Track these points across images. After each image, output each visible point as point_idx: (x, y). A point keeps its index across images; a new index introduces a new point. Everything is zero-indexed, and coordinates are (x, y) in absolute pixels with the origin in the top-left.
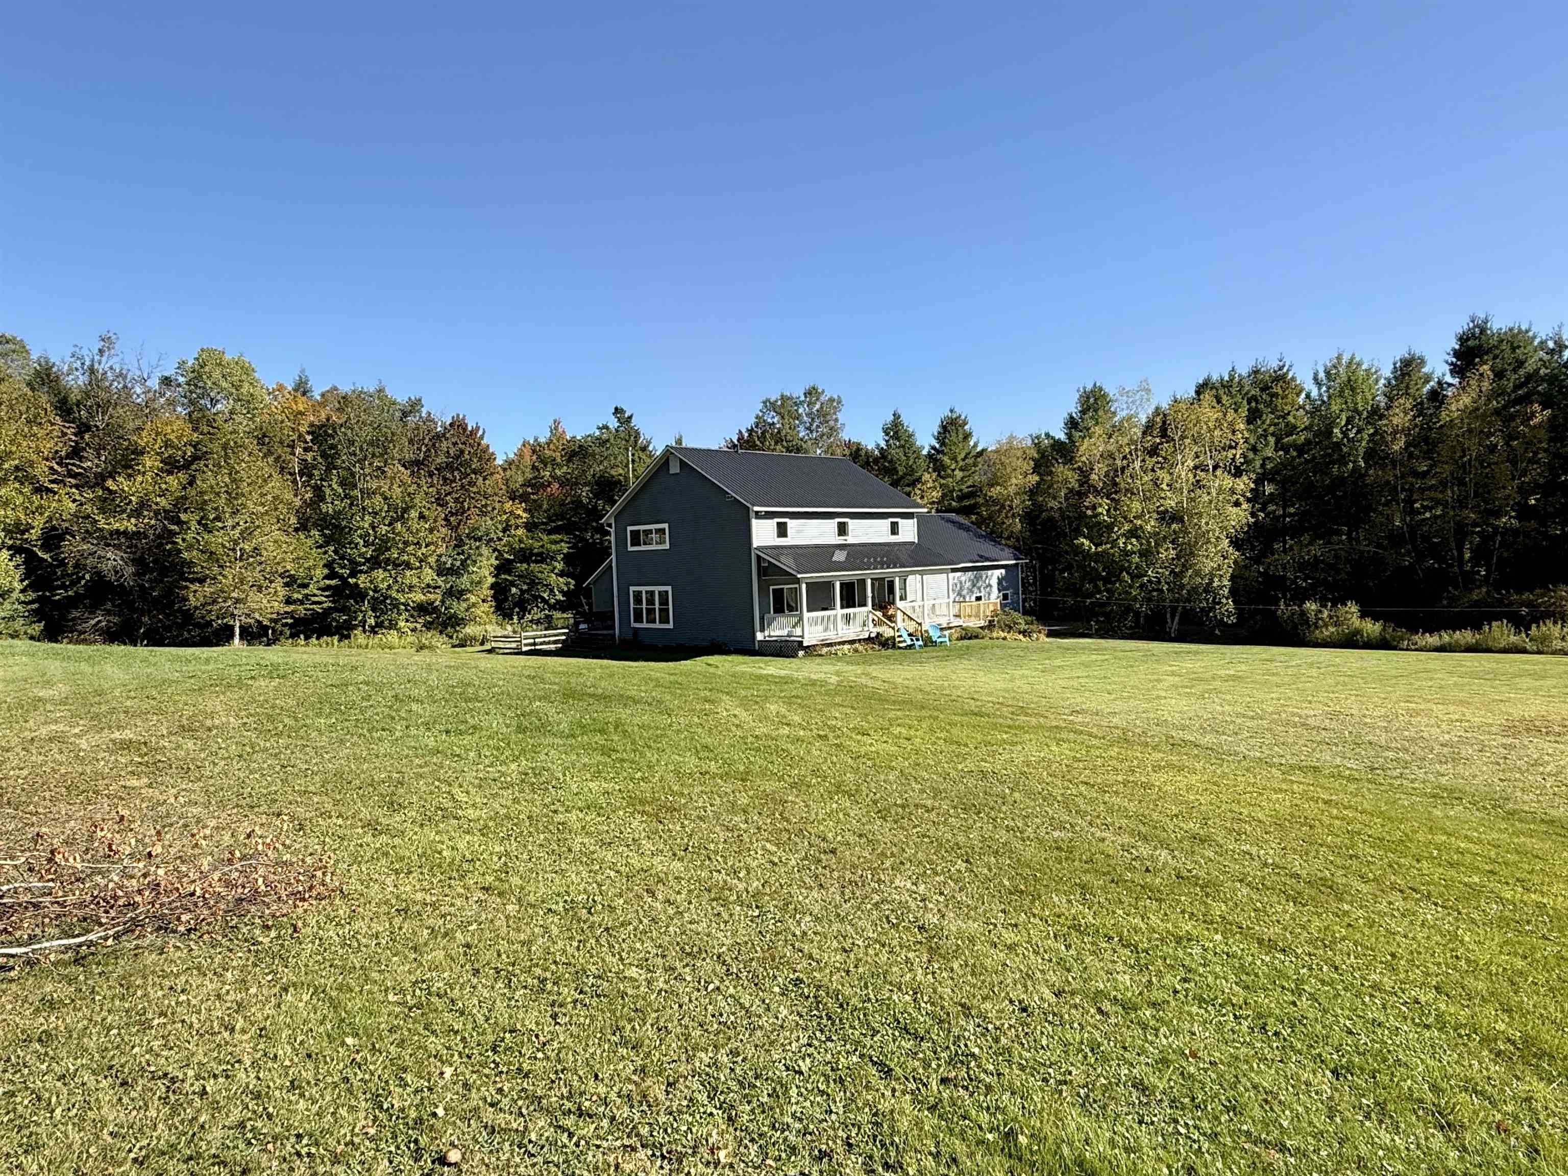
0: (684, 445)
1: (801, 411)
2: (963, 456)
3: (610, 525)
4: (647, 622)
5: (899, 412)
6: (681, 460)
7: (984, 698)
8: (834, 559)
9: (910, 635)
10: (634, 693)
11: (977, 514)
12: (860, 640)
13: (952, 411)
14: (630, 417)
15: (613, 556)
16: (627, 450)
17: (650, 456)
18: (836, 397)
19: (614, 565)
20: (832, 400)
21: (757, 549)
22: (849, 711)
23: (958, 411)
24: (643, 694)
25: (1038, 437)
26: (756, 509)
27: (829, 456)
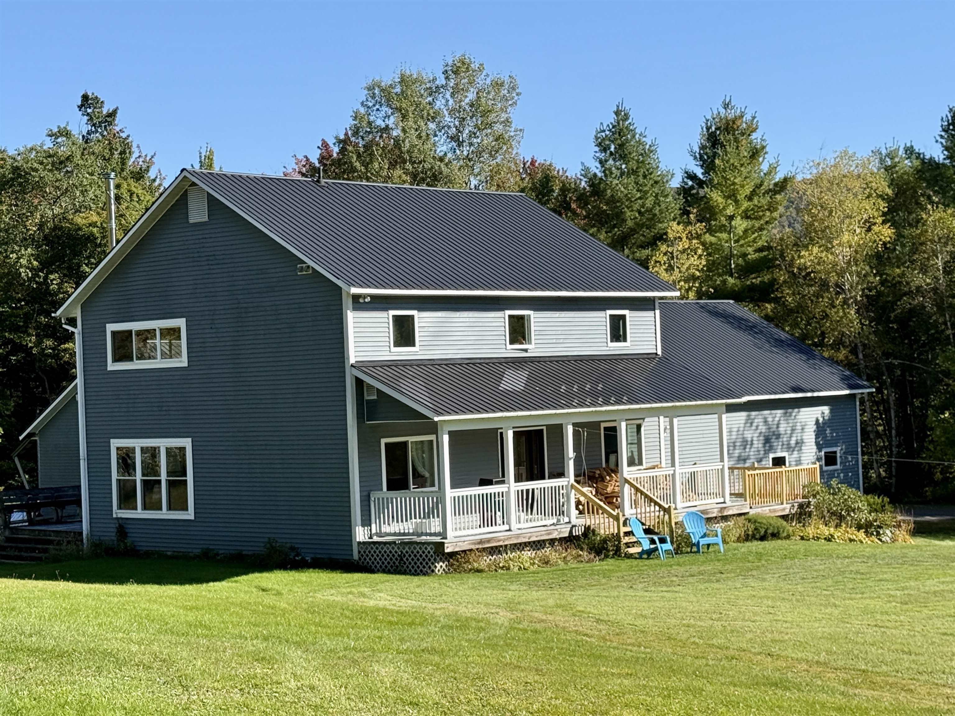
0: (216, 169)
1: (439, 104)
2: (748, 190)
3: (72, 322)
4: (145, 507)
5: (627, 106)
6: (210, 198)
7: (790, 652)
8: (504, 386)
9: (648, 531)
10: (116, 645)
11: (776, 300)
12: (552, 541)
13: (726, 106)
14: (112, 114)
15: (79, 381)
16: (107, 177)
17: (151, 190)
18: (507, 80)
19: (80, 398)
20: (498, 85)
21: (359, 366)
22: (531, 678)
23: (738, 105)
24: (134, 648)
25: (891, 155)
26: (355, 290)
27: (493, 190)
